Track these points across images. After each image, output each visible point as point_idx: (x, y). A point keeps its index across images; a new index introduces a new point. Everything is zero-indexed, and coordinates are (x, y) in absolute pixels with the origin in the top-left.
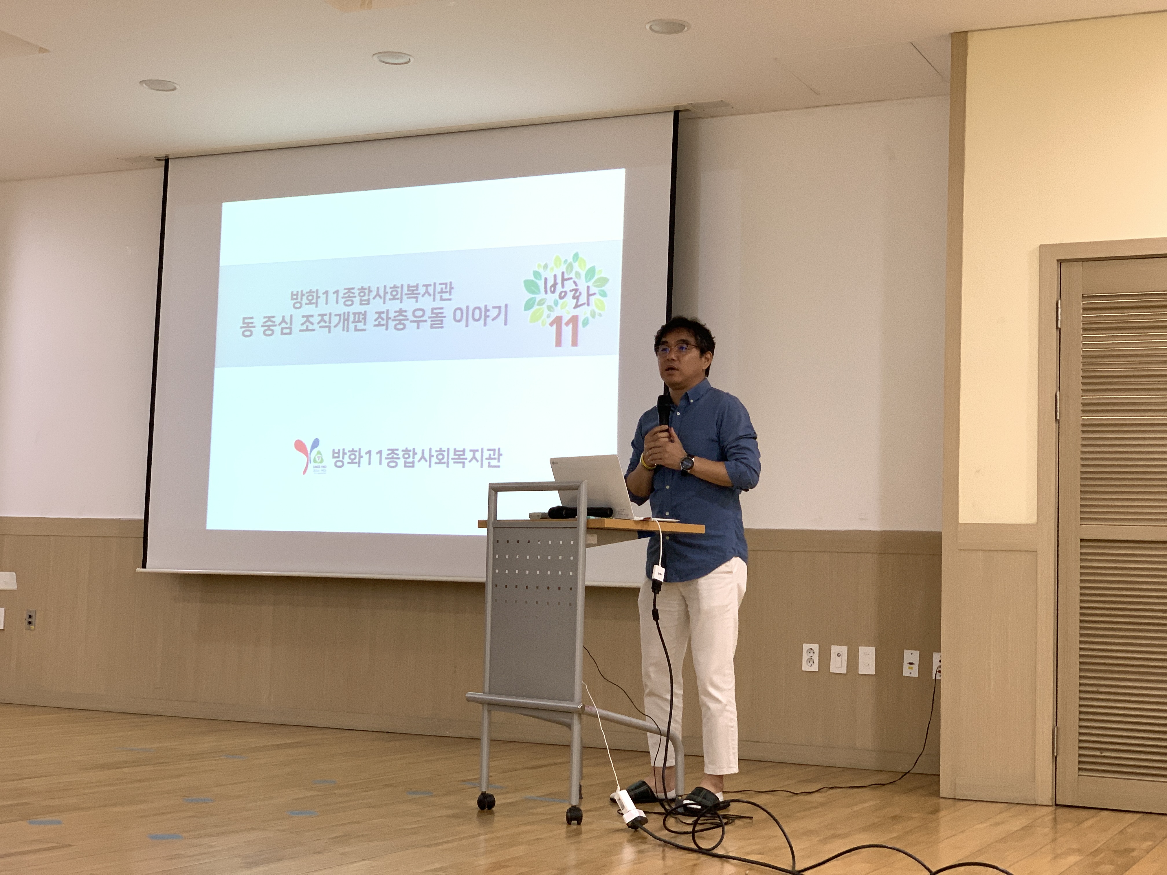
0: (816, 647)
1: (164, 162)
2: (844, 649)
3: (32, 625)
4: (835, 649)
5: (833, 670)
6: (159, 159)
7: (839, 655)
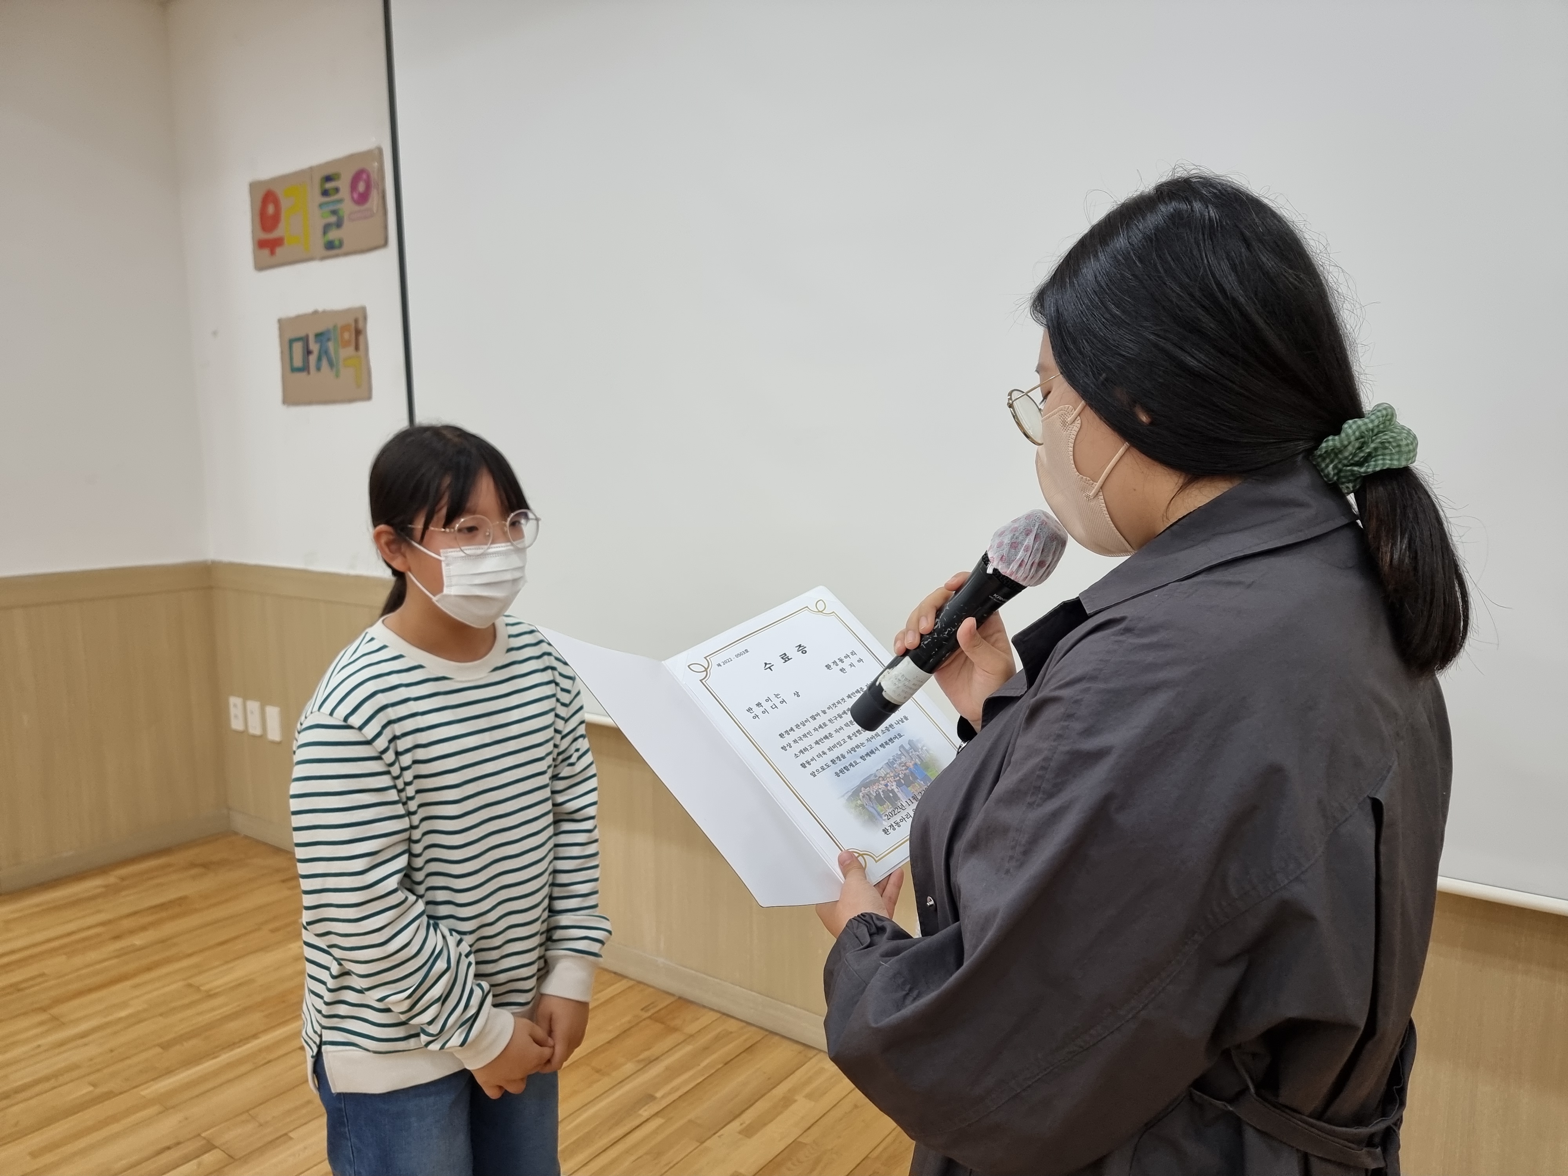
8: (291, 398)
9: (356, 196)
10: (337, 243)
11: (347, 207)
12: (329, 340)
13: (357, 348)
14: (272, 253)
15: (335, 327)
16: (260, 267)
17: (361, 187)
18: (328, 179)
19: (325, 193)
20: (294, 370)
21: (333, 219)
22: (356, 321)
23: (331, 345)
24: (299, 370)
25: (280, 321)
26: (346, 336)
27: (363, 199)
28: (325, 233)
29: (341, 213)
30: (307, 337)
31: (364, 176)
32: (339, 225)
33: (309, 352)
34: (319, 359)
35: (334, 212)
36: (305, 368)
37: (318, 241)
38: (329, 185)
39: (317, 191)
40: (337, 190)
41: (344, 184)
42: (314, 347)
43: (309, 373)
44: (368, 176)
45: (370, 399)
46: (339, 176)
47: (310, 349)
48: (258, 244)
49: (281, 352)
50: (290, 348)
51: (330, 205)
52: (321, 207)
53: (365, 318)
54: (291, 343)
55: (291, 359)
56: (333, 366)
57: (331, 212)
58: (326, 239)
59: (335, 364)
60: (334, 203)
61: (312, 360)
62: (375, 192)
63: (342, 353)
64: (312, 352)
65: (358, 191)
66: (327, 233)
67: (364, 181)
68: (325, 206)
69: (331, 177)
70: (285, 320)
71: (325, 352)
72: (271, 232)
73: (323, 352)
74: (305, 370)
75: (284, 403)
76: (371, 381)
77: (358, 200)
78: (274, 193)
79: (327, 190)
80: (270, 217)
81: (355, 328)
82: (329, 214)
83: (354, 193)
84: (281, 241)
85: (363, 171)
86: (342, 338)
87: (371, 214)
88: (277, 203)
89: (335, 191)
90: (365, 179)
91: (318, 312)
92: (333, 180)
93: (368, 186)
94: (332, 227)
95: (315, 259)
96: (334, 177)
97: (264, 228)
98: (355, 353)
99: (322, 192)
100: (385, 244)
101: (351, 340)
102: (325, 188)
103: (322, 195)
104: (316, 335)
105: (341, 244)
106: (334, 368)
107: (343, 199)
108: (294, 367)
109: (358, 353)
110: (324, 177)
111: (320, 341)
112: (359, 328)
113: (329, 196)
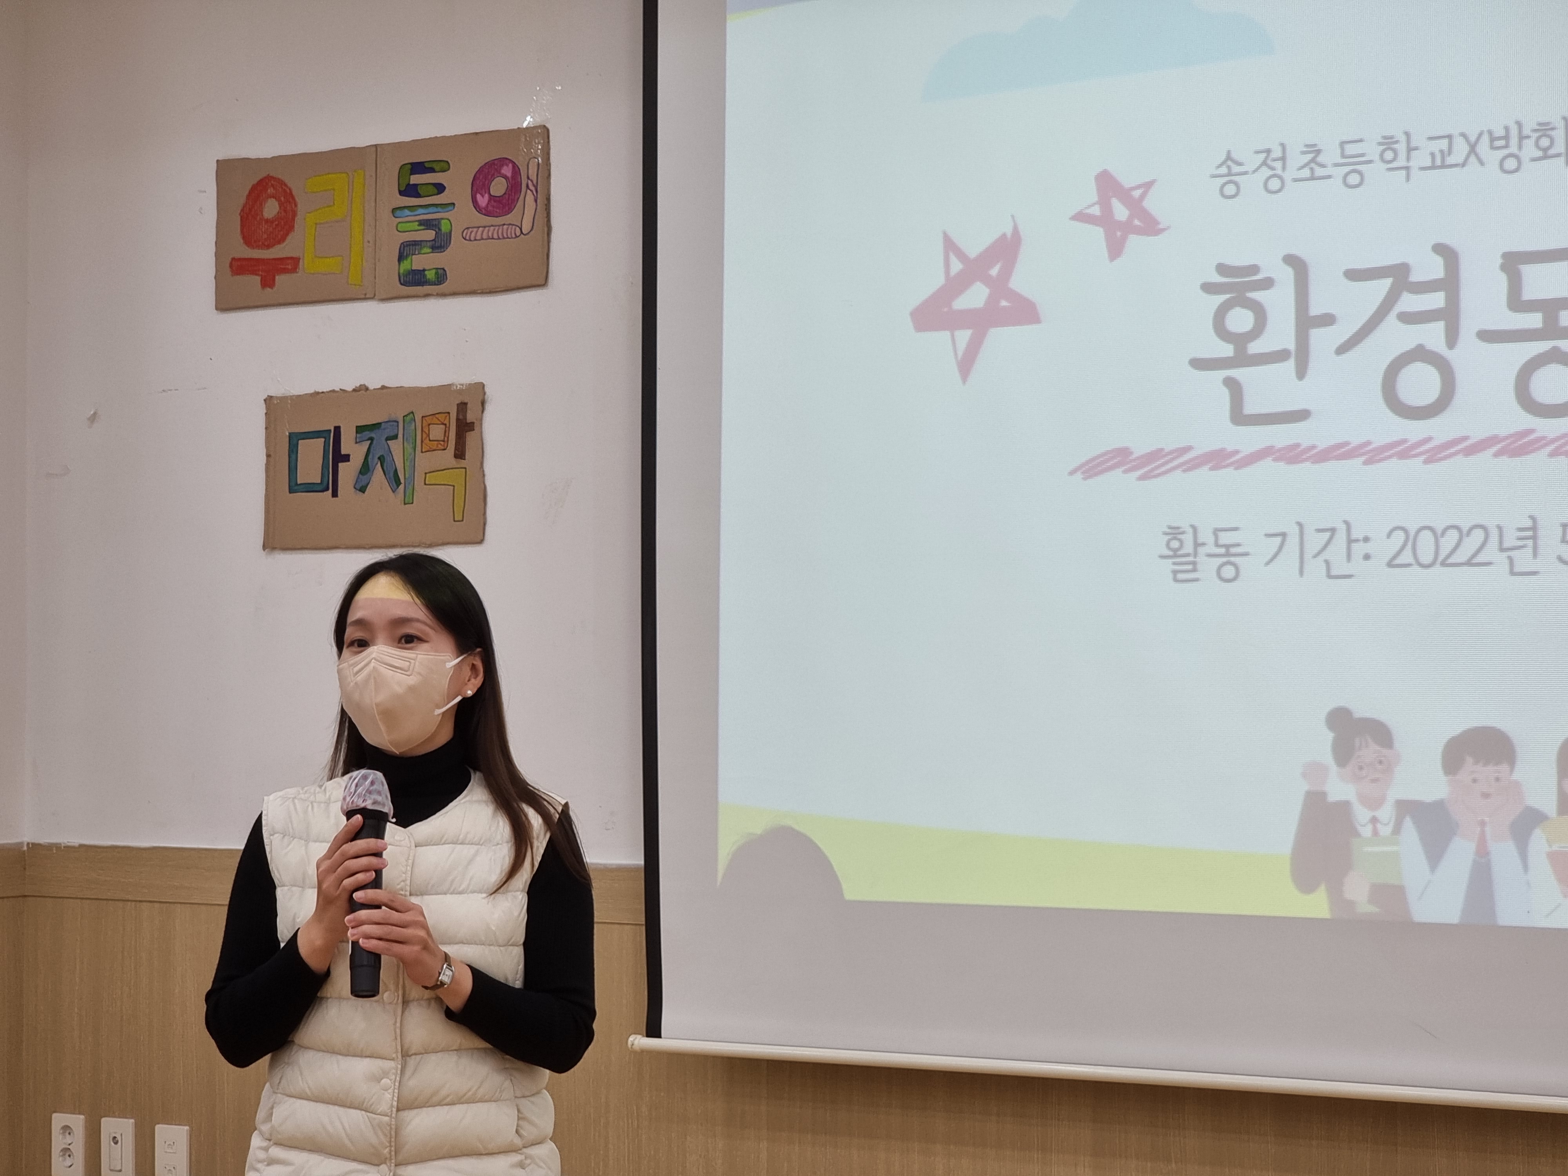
8: (278, 537)
9: (483, 201)
10: (430, 275)
11: (462, 215)
12: (395, 437)
13: (460, 454)
14: (268, 283)
15: (408, 415)
16: (227, 304)
17: (498, 187)
18: (419, 168)
19: (410, 191)
20: (294, 487)
21: (430, 235)
22: (462, 407)
23: (396, 447)
24: (310, 488)
25: (269, 400)
26: (437, 432)
27: (503, 206)
28: (401, 258)
29: (445, 228)
30: (337, 429)
31: (507, 171)
32: (440, 244)
33: (340, 458)
34: (365, 469)
35: (427, 224)
36: (328, 486)
37: (390, 268)
38: (415, 179)
39: (389, 185)
40: (440, 188)
41: (457, 182)
42: (355, 450)
43: (335, 494)
44: (516, 170)
45: (481, 542)
46: (445, 166)
47: (343, 452)
48: (231, 266)
49: (268, 456)
50: (293, 450)
51: (421, 211)
52: (398, 213)
53: (483, 403)
54: (294, 439)
55: (293, 469)
56: (398, 483)
57: (422, 223)
58: (406, 265)
59: (402, 481)
60: (431, 210)
61: (347, 472)
62: (530, 198)
63: (424, 462)
64: (346, 458)
65: (489, 193)
66: (407, 256)
67: (505, 177)
68: (407, 212)
69: (427, 165)
70: (283, 399)
71: (381, 459)
72: (268, 247)
73: (376, 460)
74: (327, 489)
75: (264, 547)
76: (485, 514)
77: (490, 208)
78: (282, 183)
79: (416, 185)
80: (267, 221)
81: (458, 420)
82: (415, 226)
83: (479, 196)
84: (291, 265)
85: (503, 161)
86: (426, 434)
87: (518, 232)
88: (288, 200)
89: (435, 190)
90: (509, 174)
91: (367, 389)
92: (432, 170)
93: (515, 187)
94: (421, 249)
95: (372, 298)
96: (434, 165)
97: (249, 240)
98: (453, 462)
99: (402, 189)
100: (542, 282)
101: (446, 440)
102: (412, 182)
103: (401, 193)
104: (360, 429)
105: (441, 277)
106: (402, 487)
107: (454, 204)
108: (299, 482)
109: (463, 463)
110: (412, 164)
111: (371, 439)
112: (468, 421)
113: (418, 195)
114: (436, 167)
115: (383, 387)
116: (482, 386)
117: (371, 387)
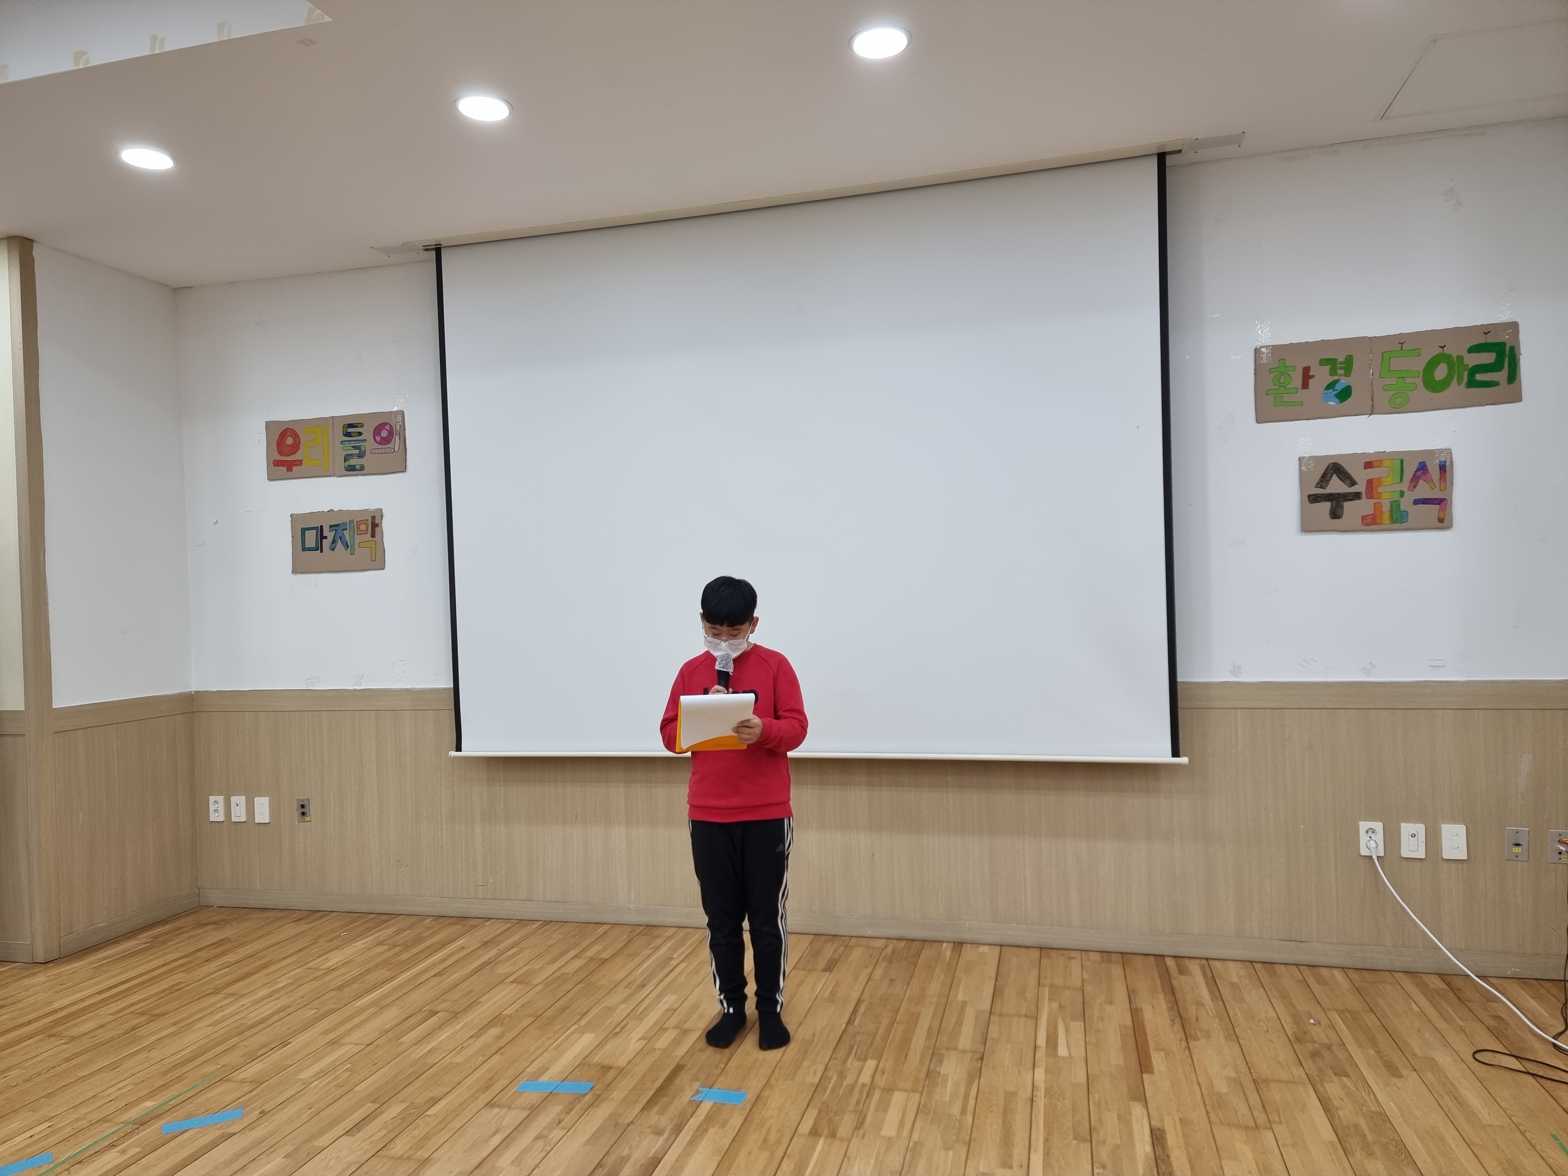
0: (1378, 826)
1: (434, 253)
2: (1420, 829)
3: (307, 816)
4: (1407, 829)
5: (1405, 853)
6: (427, 249)
7: (1413, 836)
8: (298, 568)
9: (378, 439)
10: (358, 467)
11: (370, 444)
12: (346, 529)
13: (373, 536)
14: (289, 469)
15: (352, 522)
16: (271, 478)
17: (384, 434)
18: (351, 426)
19: (348, 434)
20: (304, 549)
21: (357, 452)
22: (373, 518)
23: (346, 533)
24: (311, 549)
25: (292, 515)
26: (363, 527)
27: (387, 440)
28: (345, 460)
29: (363, 449)
30: (322, 527)
31: (388, 427)
32: (361, 455)
33: (323, 537)
34: (334, 541)
35: (355, 448)
36: (319, 548)
37: (341, 464)
38: (350, 430)
39: (340, 433)
40: (360, 434)
41: (367, 432)
42: (329, 535)
43: (322, 551)
44: (391, 427)
45: (384, 569)
46: (362, 425)
47: (324, 535)
48: (273, 463)
49: (293, 537)
50: (303, 534)
51: (353, 442)
52: (343, 443)
53: (382, 516)
54: (303, 531)
55: (303, 542)
56: (348, 547)
57: (353, 447)
58: (347, 463)
59: (349, 546)
60: (357, 442)
61: (326, 543)
62: (397, 438)
63: (358, 539)
64: (326, 538)
65: (381, 436)
66: (348, 460)
67: (387, 430)
68: (347, 443)
69: (354, 425)
70: (298, 515)
71: (340, 538)
72: (289, 456)
73: (338, 538)
74: (318, 549)
75: (292, 573)
76: (384, 558)
77: (381, 441)
78: (294, 431)
79: (350, 432)
80: (288, 445)
81: (372, 522)
82: (350, 448)
83: (376, 437)
84: (299, 463)
85: (386, 424)
86: (359, 528)
87: (393, 451)
88: (296, 437)
89: (358, 435)
90: (389, 429)
91: (333, 511)
92: (356, 427)
93: (391, 433)
94: (353, 457)
95: (334, 476)
96: (357, 425)
97: (280, 453)
98: (371, 539)
99: (344, 434)
100: (404, 470)
101: (367, 530)
102: (348, 431)
103: (344, 435)
104: (331, 526)
105: (362, 468)
106: (349, 548)
107: (366, 440)
108: (306, 547)
109: (374, 539)
110: (348, 424)
111: (336, 530)
112: (376, 523)
113: (351, 436)
114: (358, 425)
115: (340, 510)
116: (382, 510)
117: (335, 510)
